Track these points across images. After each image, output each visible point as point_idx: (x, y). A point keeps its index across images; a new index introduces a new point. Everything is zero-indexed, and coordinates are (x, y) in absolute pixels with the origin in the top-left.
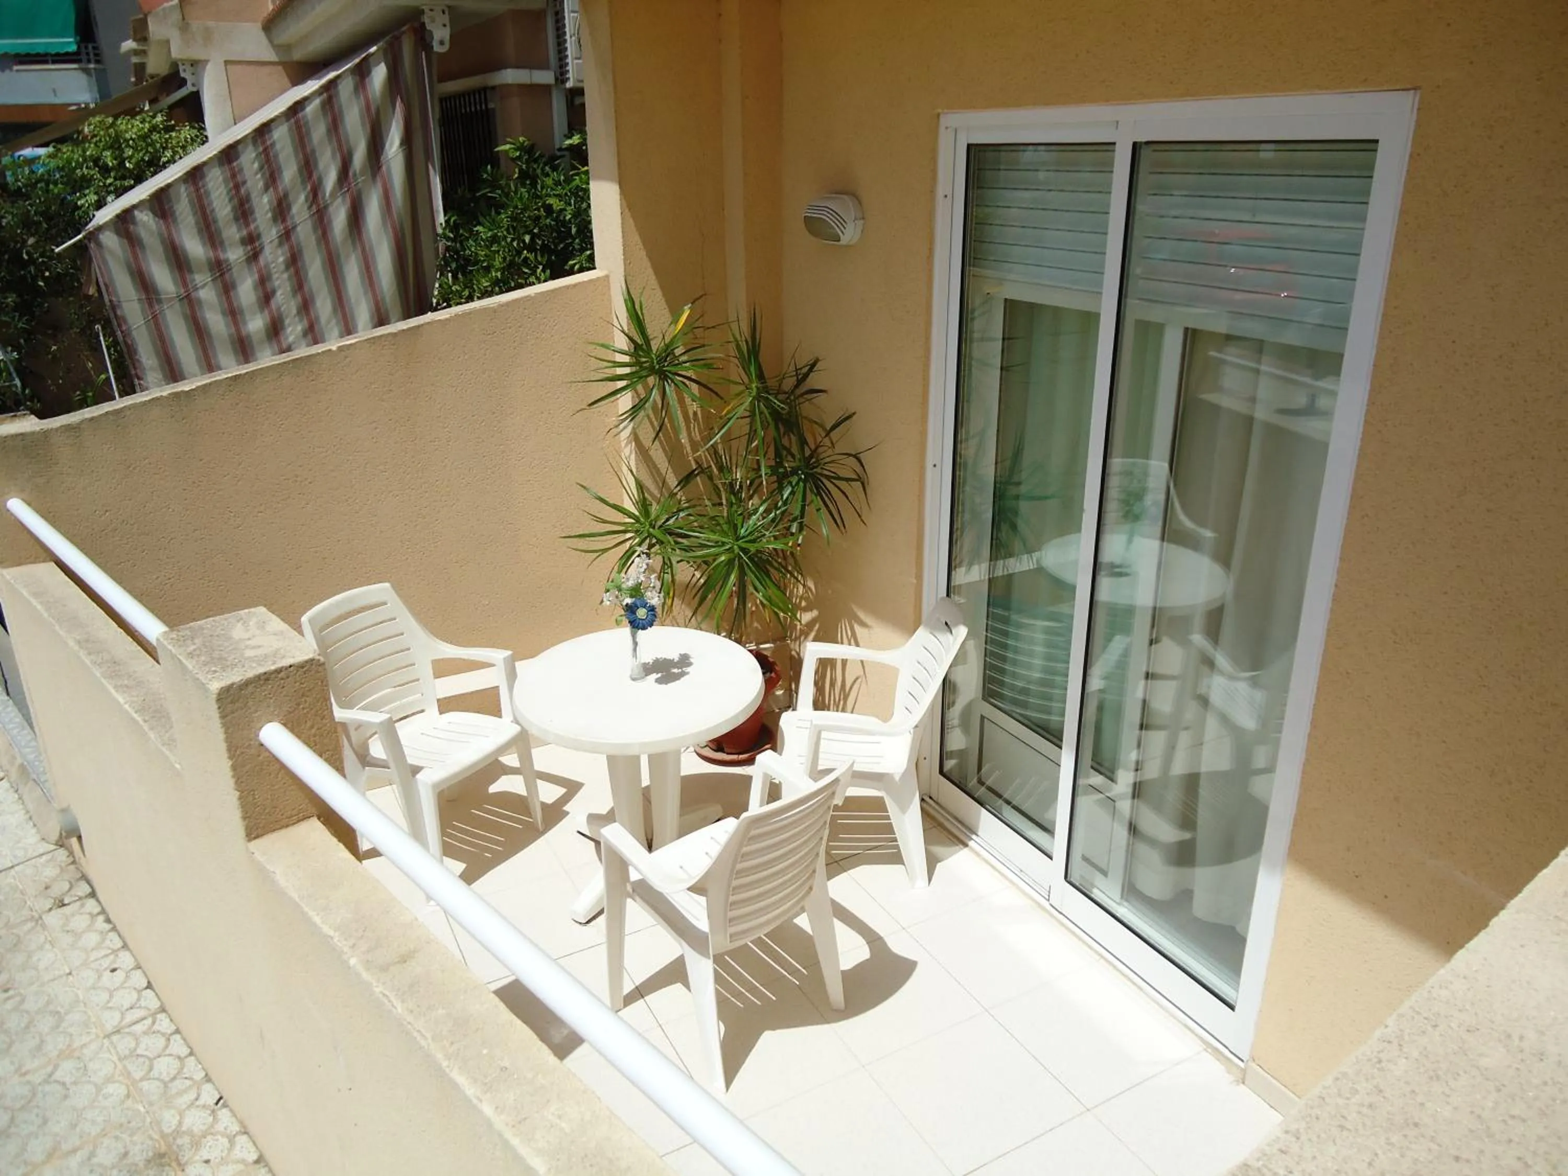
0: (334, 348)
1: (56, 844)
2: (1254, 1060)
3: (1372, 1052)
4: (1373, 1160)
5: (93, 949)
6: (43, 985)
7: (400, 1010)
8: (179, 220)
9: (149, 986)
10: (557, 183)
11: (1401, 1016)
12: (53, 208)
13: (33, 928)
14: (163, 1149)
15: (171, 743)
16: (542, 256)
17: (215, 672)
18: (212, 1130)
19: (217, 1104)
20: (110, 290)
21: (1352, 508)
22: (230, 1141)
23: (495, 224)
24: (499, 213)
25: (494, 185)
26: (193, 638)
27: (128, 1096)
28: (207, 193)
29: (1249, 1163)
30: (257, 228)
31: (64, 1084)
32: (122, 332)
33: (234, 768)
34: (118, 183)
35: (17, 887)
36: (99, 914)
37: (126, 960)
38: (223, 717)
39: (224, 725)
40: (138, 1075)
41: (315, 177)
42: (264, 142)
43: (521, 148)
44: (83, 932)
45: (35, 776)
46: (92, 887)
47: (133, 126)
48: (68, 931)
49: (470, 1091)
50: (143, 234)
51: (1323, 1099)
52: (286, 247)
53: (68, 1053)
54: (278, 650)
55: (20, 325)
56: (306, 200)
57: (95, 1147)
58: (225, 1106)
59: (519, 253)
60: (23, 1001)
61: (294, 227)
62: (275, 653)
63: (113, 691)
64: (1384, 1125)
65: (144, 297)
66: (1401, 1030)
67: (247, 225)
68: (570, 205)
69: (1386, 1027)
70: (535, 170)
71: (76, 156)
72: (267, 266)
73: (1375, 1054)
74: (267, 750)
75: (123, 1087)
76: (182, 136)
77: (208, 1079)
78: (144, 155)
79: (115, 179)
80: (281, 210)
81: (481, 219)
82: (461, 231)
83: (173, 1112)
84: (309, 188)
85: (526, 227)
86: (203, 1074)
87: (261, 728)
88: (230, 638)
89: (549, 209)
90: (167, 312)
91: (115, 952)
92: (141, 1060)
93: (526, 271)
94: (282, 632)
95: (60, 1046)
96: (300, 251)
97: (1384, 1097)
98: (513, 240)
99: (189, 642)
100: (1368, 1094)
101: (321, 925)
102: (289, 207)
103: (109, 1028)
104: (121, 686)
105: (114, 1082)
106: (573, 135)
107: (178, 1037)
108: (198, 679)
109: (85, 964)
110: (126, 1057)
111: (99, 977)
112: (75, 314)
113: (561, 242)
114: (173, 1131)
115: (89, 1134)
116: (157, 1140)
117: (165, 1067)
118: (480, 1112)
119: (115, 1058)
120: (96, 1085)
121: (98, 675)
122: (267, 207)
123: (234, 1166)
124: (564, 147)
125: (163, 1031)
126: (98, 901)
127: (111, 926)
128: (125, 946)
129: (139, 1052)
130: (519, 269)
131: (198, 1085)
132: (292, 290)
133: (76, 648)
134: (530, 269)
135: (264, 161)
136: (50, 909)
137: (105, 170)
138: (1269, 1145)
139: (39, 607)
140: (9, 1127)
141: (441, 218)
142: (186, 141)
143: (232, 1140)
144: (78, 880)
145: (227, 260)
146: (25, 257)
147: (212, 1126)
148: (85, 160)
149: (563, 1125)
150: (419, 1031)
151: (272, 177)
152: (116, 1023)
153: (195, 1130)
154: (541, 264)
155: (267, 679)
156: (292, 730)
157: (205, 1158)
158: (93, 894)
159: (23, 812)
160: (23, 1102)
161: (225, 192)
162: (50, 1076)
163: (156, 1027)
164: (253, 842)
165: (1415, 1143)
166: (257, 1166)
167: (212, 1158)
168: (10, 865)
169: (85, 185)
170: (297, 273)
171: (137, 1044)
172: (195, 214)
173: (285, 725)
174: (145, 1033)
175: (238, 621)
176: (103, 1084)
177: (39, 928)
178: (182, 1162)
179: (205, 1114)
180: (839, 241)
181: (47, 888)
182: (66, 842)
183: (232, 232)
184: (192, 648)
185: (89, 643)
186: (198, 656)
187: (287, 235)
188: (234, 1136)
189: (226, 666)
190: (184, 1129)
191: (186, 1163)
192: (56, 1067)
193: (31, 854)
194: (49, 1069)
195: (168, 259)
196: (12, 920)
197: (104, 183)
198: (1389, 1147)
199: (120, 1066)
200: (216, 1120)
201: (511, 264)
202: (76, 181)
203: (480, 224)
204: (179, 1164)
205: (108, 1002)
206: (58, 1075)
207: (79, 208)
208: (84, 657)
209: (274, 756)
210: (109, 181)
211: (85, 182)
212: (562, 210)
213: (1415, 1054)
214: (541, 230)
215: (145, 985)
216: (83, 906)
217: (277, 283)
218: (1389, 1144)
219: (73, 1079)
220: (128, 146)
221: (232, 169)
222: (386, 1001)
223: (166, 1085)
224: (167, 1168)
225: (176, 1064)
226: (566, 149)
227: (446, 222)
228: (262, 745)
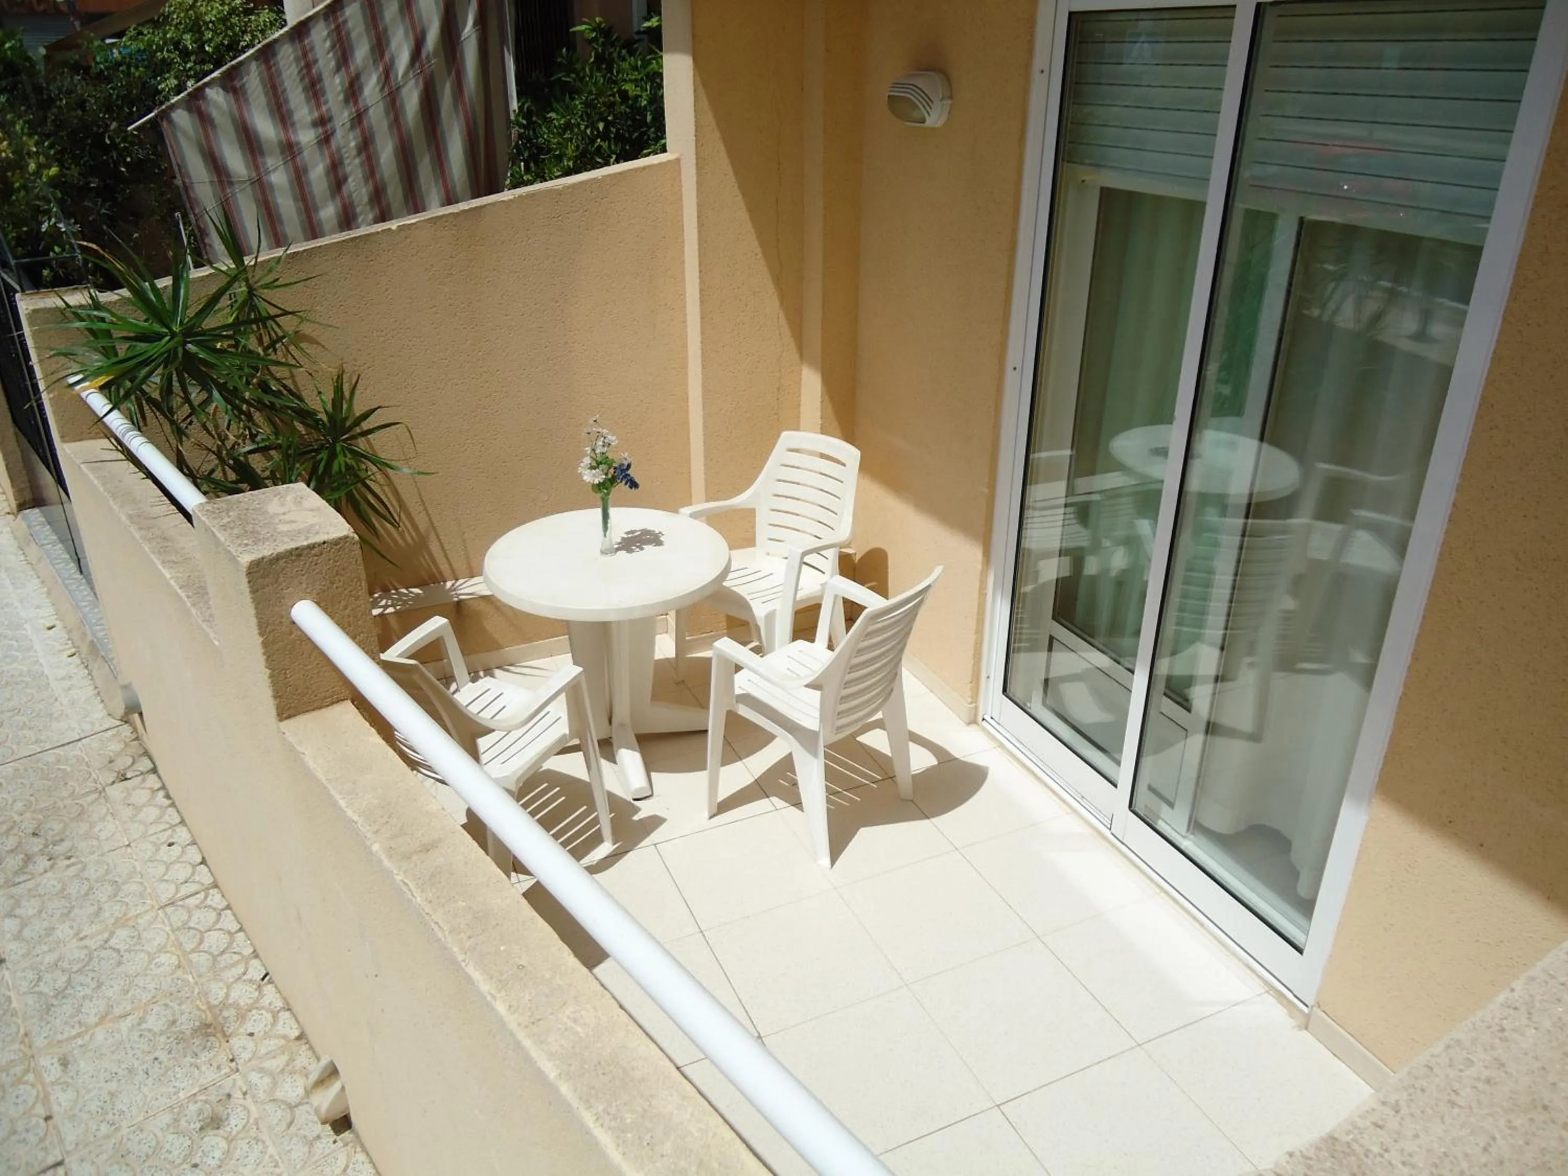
0: (394, 227)
1: (121, 720)
2: (1319, 1007)
3: (1493, 1018)
4: (1489, 1145)
5: (151, 824)
6: (103, 855)
7: (419, 900)
8: (251, 100)
9: (203, 862)
10: (635, 68)
11: (1532, 979)
12: (134, 92)
13: (96, 800)
14: (210, 1019)
15: (209, 620)
16: (616, 146)
17: (247, 545)
18: (257, 1005)
19: (263, 979)
20: (183, 171)
21: (1479, 417)
22: (273, 1017)
23: (569, 110)
24: (573, 99)
25: (569, 70)
26: (228, 511)
27: (179, 967)
28: (279, 73)
29: (1336, 1136)
30: (329, 110)
31: (118, 951)
32: (195, 215)
33: (265, 644)
34: (198, 67)
35: (83, 759)
36: (159, 789)
37: (182, 835)
38: (254, 591)
39: (254, 599)
40: (189, 946)
41: (387, 57)
42: (336, 19)
43: (597, 28)
44: (144, 806)
45: (103, 654)
46: (154, 763)
47: (212, 9)
48: (129, 805)
49: (485, 987)
50: (214, 113)
51: (1431, 1069)
52: (358, 131)
53: (122, 922)
54: (313, 525)
55: (103, 211)
56: (378, 81)
57: (146, 1012)
58: (270, 982)
59: (593, 141)
60: (84, 869)
61: (366, 110)
62: (309, 529)
63: (160, 567)
64: (1505, 1104)
65: (216, 179)
66: (1531, 996)
67: (318, 106)
68: (646, 90)
69: (1513, 990)
70: (611, 54)
71: (156, 39)
72: (339, 150)
73: (1497, 1021)
74: (299, 629)
75: (175, 957)
76: (261, 19)
77: (255, 955)
78: (224, 39)
79: (195, 63)
80: (353, 91)
81: (555, 105)
82: (534, 119)
83: (221, 984)
84: (381, 69)
85: (601, 114)
86: (252, 950)
87: (292, 607)
88: (266, 512)
89: (624, 95)
90: (238, 195)
91: (172, 827)
92: (192, 932)
93: (599, 160)
94: (318, 509)
95: (117, 914)
96: (372, 136)
97: (1506, 1073)
98: (587, 127)
99: (224, 514)
100: (1486, 1067)
101: (346, 809)
102: (361, 89)
103: (164, 900)
104: (169, 562)
105: (166, 952)
106: (652, 17)
107: (229, 912)
108: (229, 551)
109: (144, 836)
110: (178, 929)
111: (158, 850)
112: (156, 201)
113: (635, 131)
114: (220, 1003)
115: (140, 1000)
116: (204, 1011)
117: (215, 940)
118: (493, 1009)
119: (168, 929)
120: (148, 953)
121: (146, 549)
122: (339, 88)
123: (276, 1041)
124: (642, 29)
125: (214, 905)
126: (160, 777)
127: (170, 802)
128: (183, 822)
129: (192, 924)
130: (592, 158)
131: (246, 960)
132: (363, 177)
133: (128, 522)
134: (603, 159)
135: (336, 39)
136: (113, 782)
137: (185, 54)
138: (1360, 1117)
139: (96, 482)
140: (66, 988)
141: (514, 105)
142: (265, 25)
143: (275, 1015)
144: (140, 756)
145: (298, 143)
146: (108, 141)
147: (257, 1001)
148: (165, 43)
149: (579, 1029)
150: (436, 923)
151: (344, 56)
152: (170, 896)
153: (242, 1004)
154: (614, 153)
155: (299, 555)
156: (326, 610)
157: (249, 1031)
158: (154, 770)
159: (93, 687)
160: (80, 965)
161: (296, 72)
162: (106, 942)
163: (209, 902)
164: (285, 723)
165: (1544, 1129)
166: (299, 1042)
167: (255, 1031)
168: (78, 738)
169: (165, 68)
170: (369, 158)
171: (190, 917)
172: (266, 94)
173: (318, 603)
174: (198, 907)
175: (275, 496)
176: (155, 953)
177: (102, 800)
178: (228, 1034)
179: (251, 988)
180: (924, 122)
181: (111, 762)
182: (130, 717)
183: (302, 112)
184: (226, 520)
185: (141, 519)
186: (232, 528)
187: (358, 119)
188: (278, 1012)
189: (257, 539)
190: (231, 1001)
191: (230, 1035)
192: (112, 934)
193: (98, 728)
194: (106, 935)
195: (240, 141)
196: (77, 789)
197: (184, 68)
198: (1509, 1131)
199: (172, 937)
200: (261, 995)
201: (583, 154)
202: (156, 64)
203: (553, 110)
204: (224, 1035)
205: (164, 875)
206: (112, 942)
207: (160, 92)
208: (134, 532)
209: (306, 635)
210: (188, 66)
211: (166, 65)
212: (637, 97)
213: (1547, 1024)
214: (615, 117)
215: (200, 860)
216: (144, 780)
217: (348, 169)
218: (1510, 1128)
219: (127, 947)
220: (208, 28)
221: (303, 48)
222: (407, 891)
223: (215, 958)
224: (212, 1038)
225: (225, 938)
226: (644, 32)
227: (519, 108)
228: (294, 623)
